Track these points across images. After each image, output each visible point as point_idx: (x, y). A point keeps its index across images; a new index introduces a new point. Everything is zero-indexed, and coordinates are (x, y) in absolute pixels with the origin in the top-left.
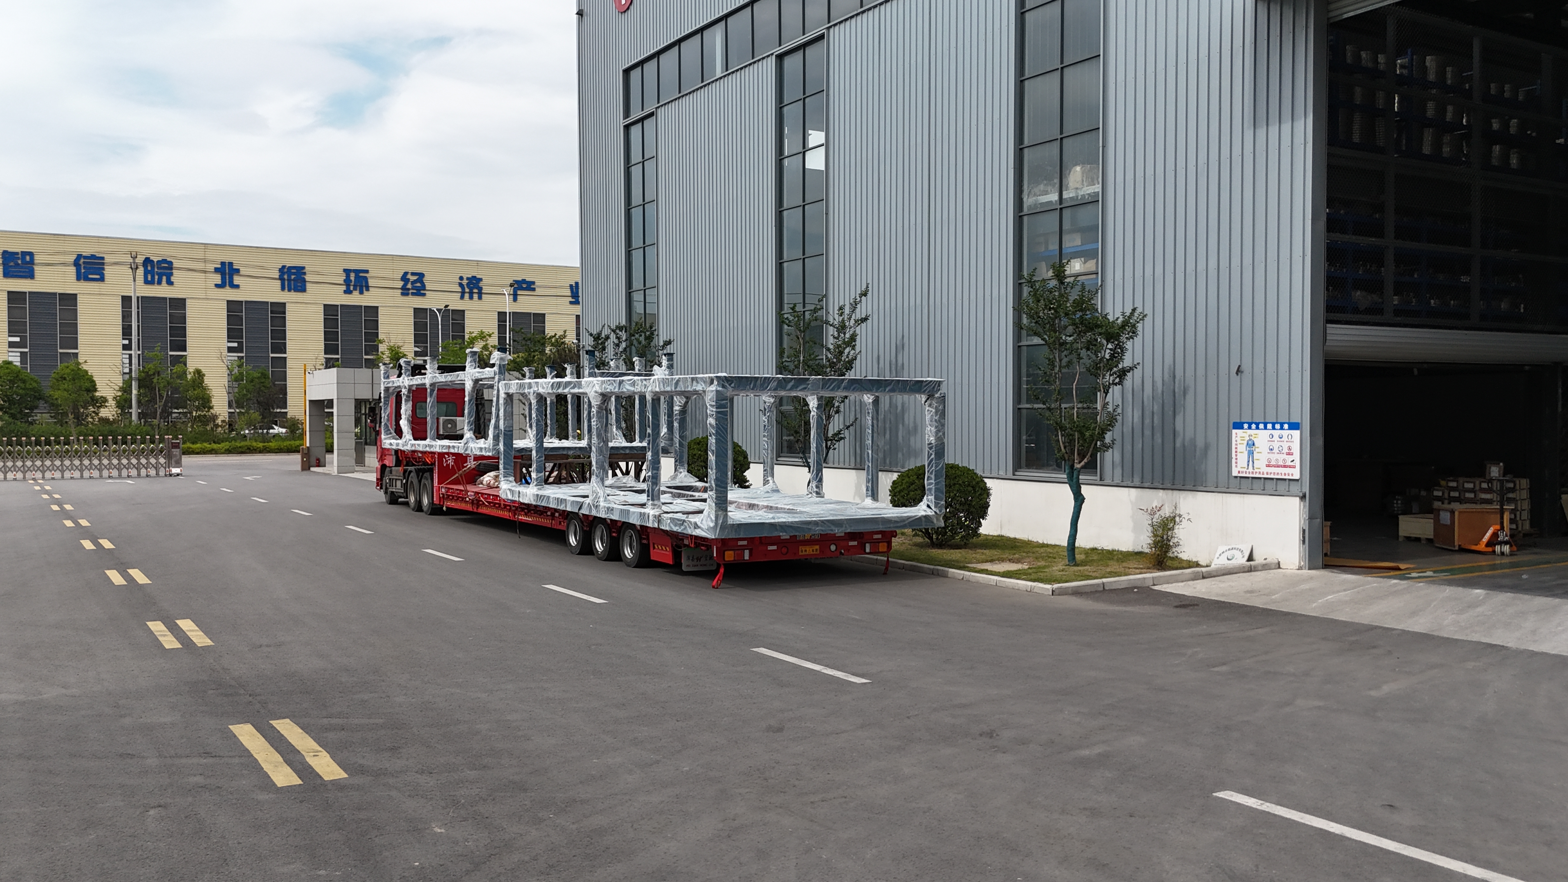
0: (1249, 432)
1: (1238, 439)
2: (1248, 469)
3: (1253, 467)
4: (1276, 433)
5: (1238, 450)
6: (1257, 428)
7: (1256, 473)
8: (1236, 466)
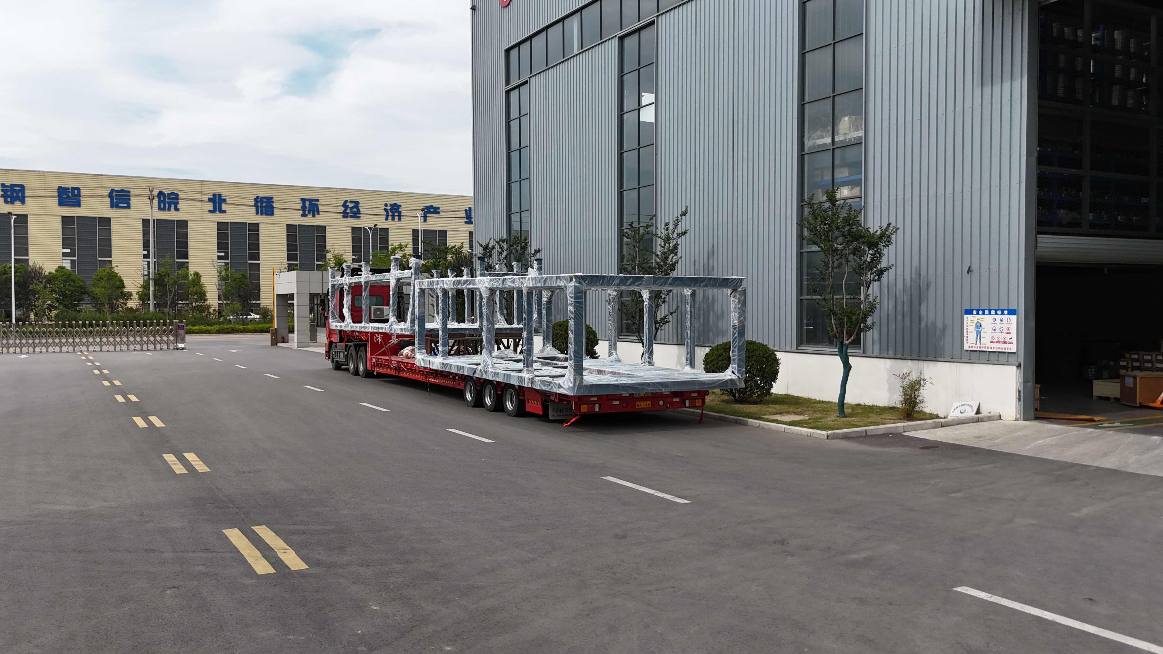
0: (977, 316)
1: (969, 322)
2: (976, 344)
3: (980, 343)
4: (998, 317)
5: (969, 331)
6: (984, 314)
7: (982, 347)
8: (967, 343)
